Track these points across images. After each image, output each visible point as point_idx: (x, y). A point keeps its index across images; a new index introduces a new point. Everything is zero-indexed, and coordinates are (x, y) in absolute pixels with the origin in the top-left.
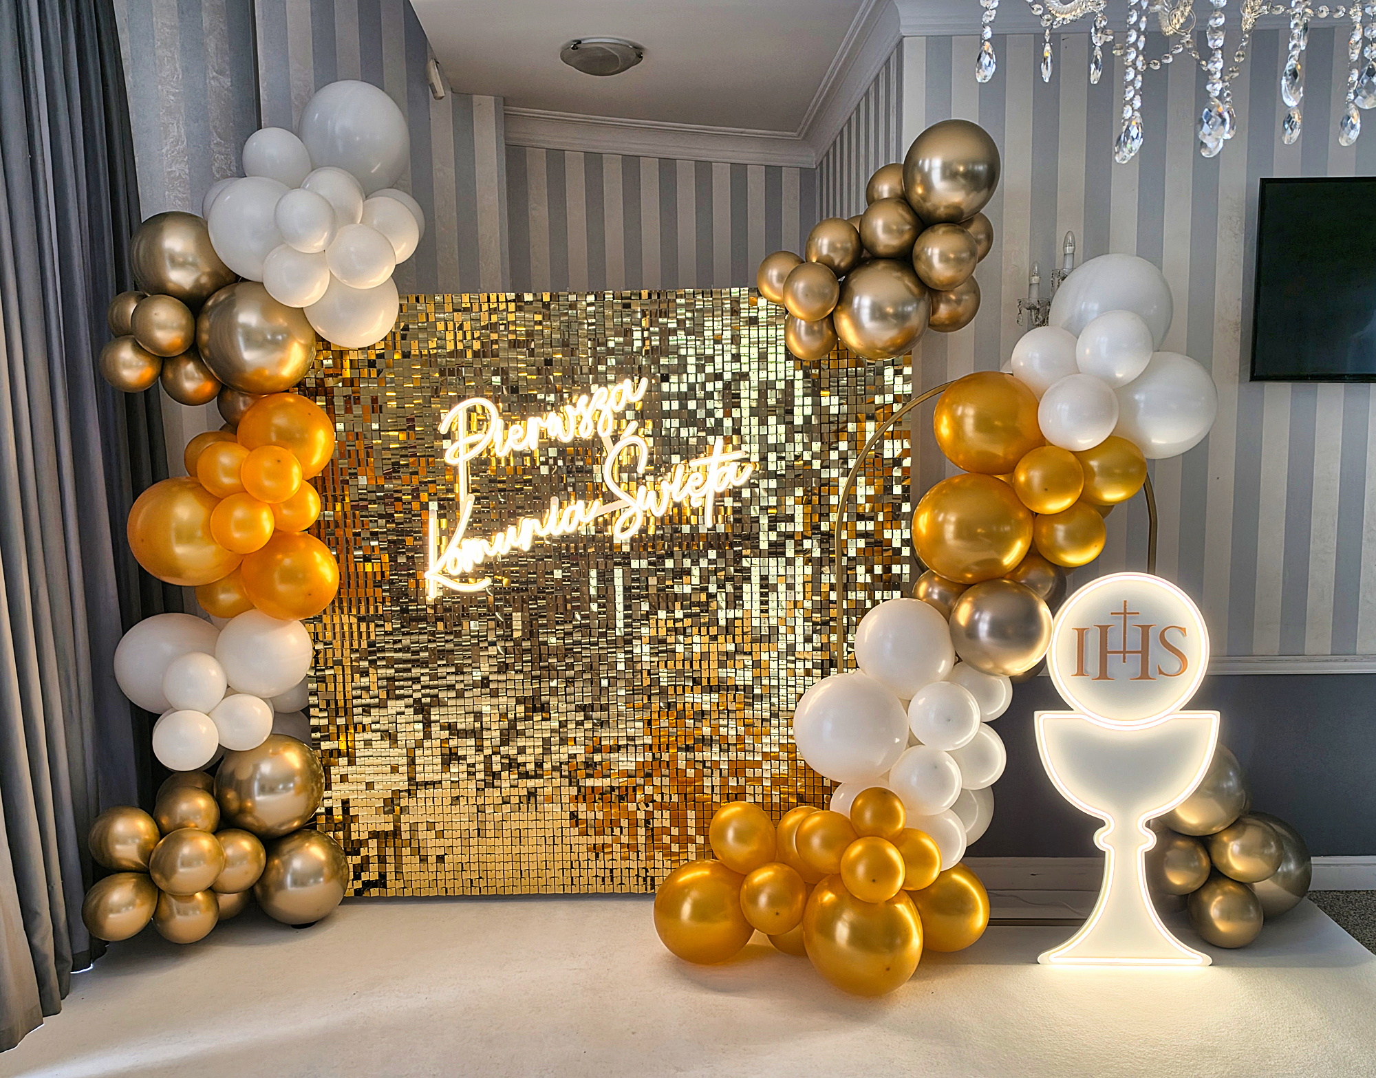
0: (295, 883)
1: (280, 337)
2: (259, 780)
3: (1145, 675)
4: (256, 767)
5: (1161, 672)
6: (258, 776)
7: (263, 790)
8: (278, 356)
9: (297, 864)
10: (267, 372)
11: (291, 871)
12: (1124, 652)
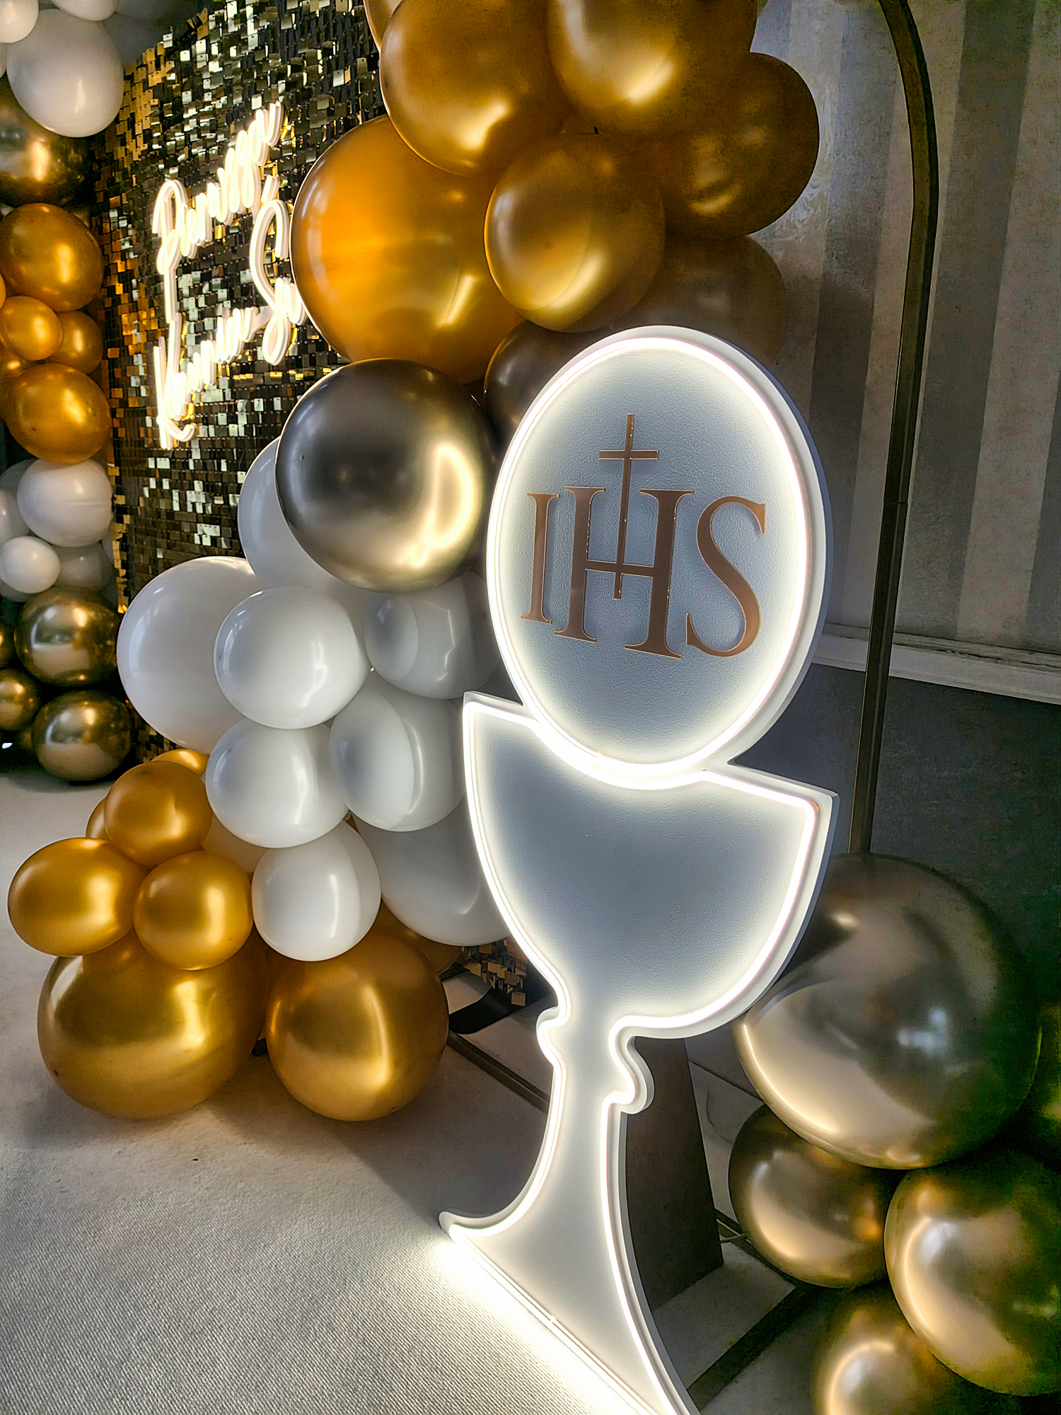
0: (54, 737)
1: (17, 136)
2: (39, 625)
3: (656, 641)
4: (42, 610)
5: (694, 640)
6: (39, 619)
7: (40, 638)
8: (18, 157)
9: (65, 717)
10: (15, 177)
11: (55, 721)
12: (620, 568)
